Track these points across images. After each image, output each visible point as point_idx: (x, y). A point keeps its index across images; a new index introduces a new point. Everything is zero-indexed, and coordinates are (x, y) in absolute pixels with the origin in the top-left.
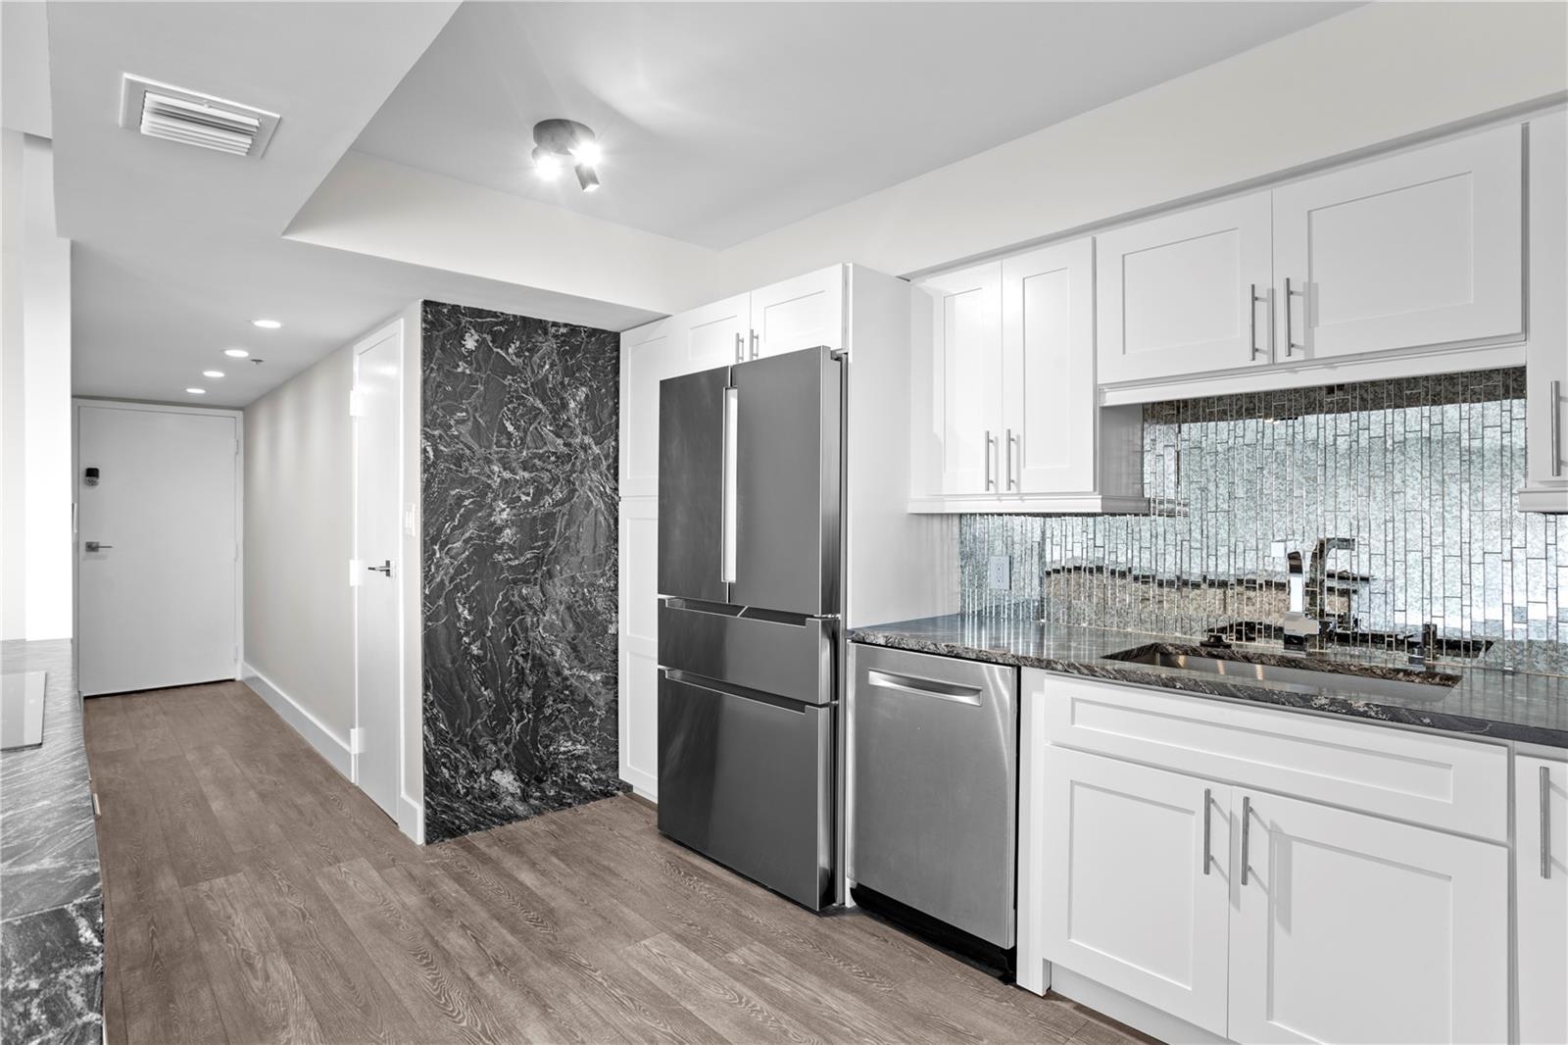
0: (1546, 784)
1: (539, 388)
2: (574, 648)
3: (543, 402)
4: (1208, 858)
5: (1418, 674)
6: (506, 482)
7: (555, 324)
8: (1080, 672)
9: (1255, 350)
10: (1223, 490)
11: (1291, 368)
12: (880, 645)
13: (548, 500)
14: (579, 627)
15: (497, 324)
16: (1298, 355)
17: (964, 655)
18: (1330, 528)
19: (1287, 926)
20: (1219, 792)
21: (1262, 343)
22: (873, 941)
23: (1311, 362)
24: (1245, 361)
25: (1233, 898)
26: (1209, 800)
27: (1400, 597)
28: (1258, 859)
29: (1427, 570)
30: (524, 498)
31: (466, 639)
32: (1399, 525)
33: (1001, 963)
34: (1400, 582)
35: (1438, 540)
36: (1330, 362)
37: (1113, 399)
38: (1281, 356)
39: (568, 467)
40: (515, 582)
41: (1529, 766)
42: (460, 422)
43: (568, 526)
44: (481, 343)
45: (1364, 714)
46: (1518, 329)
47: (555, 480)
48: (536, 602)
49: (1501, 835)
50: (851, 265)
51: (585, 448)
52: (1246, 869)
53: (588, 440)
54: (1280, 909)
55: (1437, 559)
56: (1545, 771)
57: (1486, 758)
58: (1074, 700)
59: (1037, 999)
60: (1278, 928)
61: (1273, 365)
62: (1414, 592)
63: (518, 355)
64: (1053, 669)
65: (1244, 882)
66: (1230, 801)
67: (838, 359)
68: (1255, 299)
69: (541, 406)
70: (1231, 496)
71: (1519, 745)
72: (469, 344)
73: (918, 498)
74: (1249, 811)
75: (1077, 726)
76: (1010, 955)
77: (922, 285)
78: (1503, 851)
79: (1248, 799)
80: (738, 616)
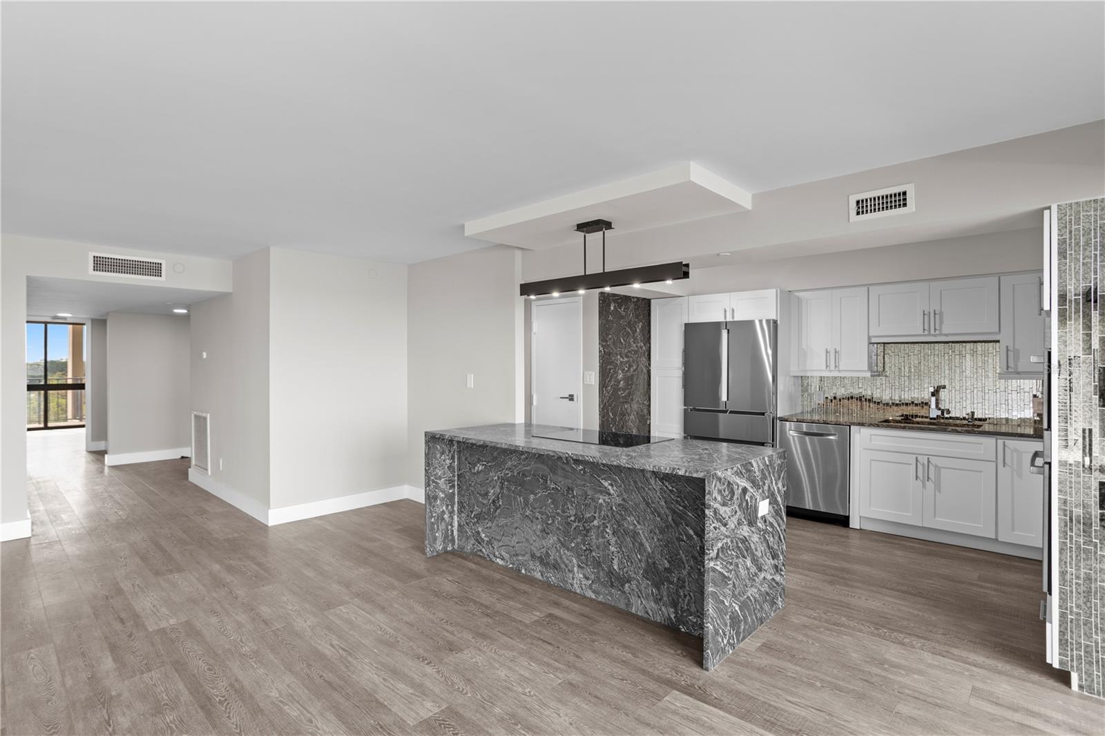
1: (629, 324)
2: (638, 429)
3: (631, 329)
4: (917, 477)
5: (971, 425)
6: (621, 362)
7: (633, 297)
8: (875, 427)
9: (924, 330)
10: (907, 369)
11: (935, 336)
13: (632, 369)
14: (640, 421)
15: (619, 299)
16: (937, 332)
17: (830, 423)
18: (943, 382)
19: (940, 492)
20: (920, 458)
21: (926, 328)
23: (941, 334)
24: (921, 332)
25: (924, 486)
26: (917, 460)
27: (964, 403)
28: (932, 476)
29: (972, 395)
30: (626, 369)
31: (611, 426)
32: (964, 381)
33: (844, 521)
34: (964, 399)
35: (975, 386)
36: (946, 335)
37: (874, 340)
38: (932, 332)
39: (637, 356)
40: (624, 403)
41: (1000, 442)
42: (610, 339)
43: (637, 380)
44: (615, 307)
45: (960, 433)
46: (998, 331)
47: (633, 361)
48: (629, 411)
49: (994, 460)
50: (779, 290)
51: (641, 347)
52: (928, 478)
53: (642, 344)
54: (938, 487)
55: (975, 392)
56: (1004, 442)
57: (990, 441)
58: (871, 435)
59: (858, 530)
60: (937, 493)
61: (929, 334)
62: (968, 402)
63: (624, 311)
64: (863, 426)
65: (928, 482)
66: (923, 459)
68: (924, 314)
69: (630, 331)
70: (910, 371)
71: (998, 437)
72: (612, 308)
73: (795, 370)
74: (929, 462)
75: (873, 443)
76: (848, 518)
77: (797, 294)
78: (994, 464)
79: (928, 458)
80: (727, 414)
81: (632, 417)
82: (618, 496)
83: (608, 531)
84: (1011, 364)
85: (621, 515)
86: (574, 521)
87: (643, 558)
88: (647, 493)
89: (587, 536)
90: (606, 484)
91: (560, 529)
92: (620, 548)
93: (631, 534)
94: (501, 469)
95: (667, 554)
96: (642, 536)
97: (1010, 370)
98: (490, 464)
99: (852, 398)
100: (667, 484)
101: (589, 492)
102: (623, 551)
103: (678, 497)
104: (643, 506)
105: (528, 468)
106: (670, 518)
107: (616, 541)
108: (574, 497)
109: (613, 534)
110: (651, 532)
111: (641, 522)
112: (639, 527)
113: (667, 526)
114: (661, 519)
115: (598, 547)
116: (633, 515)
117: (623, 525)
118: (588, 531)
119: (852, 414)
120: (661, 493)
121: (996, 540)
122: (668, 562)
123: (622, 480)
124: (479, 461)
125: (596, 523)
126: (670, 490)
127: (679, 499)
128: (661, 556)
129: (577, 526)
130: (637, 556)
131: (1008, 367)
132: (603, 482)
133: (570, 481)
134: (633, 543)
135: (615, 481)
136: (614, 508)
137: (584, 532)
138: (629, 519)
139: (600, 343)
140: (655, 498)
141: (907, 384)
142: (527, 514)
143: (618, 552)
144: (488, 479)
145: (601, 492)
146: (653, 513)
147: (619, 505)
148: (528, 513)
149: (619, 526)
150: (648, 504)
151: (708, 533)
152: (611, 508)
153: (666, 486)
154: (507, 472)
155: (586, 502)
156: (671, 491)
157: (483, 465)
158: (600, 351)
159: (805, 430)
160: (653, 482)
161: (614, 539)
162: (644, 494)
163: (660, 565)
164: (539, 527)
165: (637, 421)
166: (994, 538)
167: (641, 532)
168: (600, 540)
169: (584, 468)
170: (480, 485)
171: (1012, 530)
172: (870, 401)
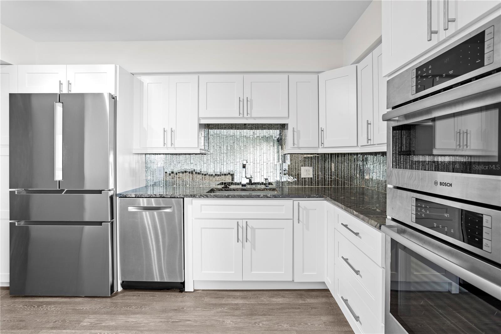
0: (299, 206)
4: (238, 239)
5: (268, 189)
8: (204, 197)
10: (225, 148)
11: (247, 119)
12: (133, 197)
16: (249, 116)
17: (166, 197)
19: (255, 250)
20: (240, 222)
21: (241, 112)
22: (135, 297)
23: (251, 118)
24: (238, 115)
25: (243, 246)
26: (238, 225)
27: (262, 172)
28: (249, 237)
29: (267, 166)
32: (262, 156)
33: (180, 287)
34: (262, 169)
35: (269, 160)
36: (255, 118)
37: (202, 122)
38: (245, 116)
41: (296, 203)
45: (270, 197)
46: (288, 116)
49: (292, 218)
50: (118, 66)
52: (246, 239)
54: (253, 246)
55: (269, 164)
56: (299, 203)
58: (201, 205)
59: (192, 293)
60: (253, 250)
61: (243, 117)
62: (265, 172)
64: (195, 197)
65: (246, 242)
66: (242, 223)
67: (114, 98)
68: (240, 101)
70: (227, 149)
71: (294, 199)
73: (137, 148)
74: (247, 225)
75: (202, 212)
76: (183, 284)
77: (139, 78)
78: (292, 221)
79: (247, 222)
80: (63, 194)
84: (296, 142)
97: (295, 146)
99: (186, 172)
119: (186, 185)
131: (294, 144)
141: (225, 159)
159: (142, 205)
166: (291, 280)
171: (303, 272)
172: (199, 173)
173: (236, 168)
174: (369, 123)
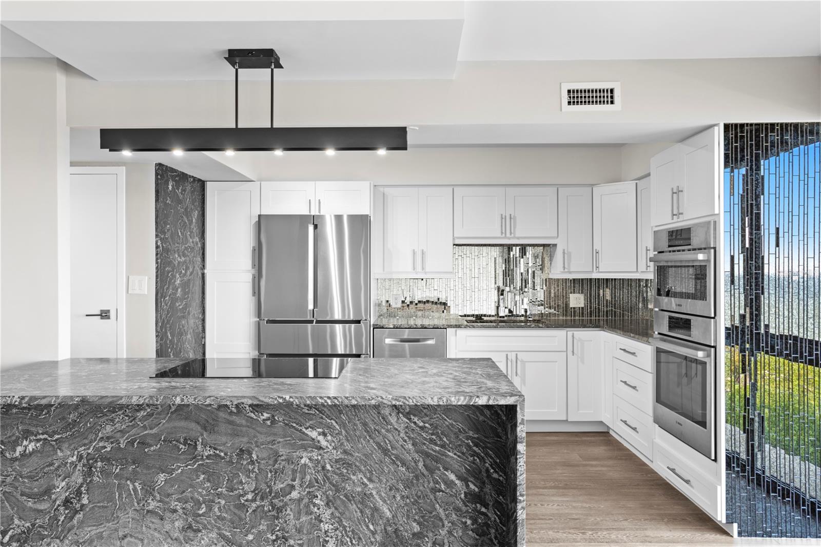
0: (573, 336)
1: (186, 211)
2: (195, 352)
3: (187, 218)
6: (179, 262)
7: (189, 176)
9: (502, 232)
11: (509, 238)
12: (391, 328)
13: (188, 272)
15: (176, 176)
16: (512, 235)
17: (428, 327)
20: (509, 354)
21: (504, 230)
23: (514, 238)
24: (499, 235)
26: (507, 358)
30: (183, 272)
36: (518, 238)
37: (457, 242)
38: (508, 235)
39: (192, 255)
40: (181, 318)
41: (570, 334)
42: (168, 230)
43: (192, 287)
44: (173, 186)
46: (556, 236)
47: (190, 261)
48: (186, 328)
49: (564, 350)
50: (373, 183)
51: (197, 243)
52: (516, 373)
53: (198, 240)
54: (523, 381)
56: (573, 333)
57: (563, 334)
58: (467, 336)
60: (523, 386)
61: (505, 237)
63: (181, 193)
64: (460, 328)
65: (516, 376)
66: (512, 356)
68: (502, 218)
69: (186, 221)
71: (568, 329)
72: (170, 187)
73: (379, 272)
74: (516, 358)
77: (382, 190)
78: (565, 353)
79: (516, 354)
80: (314, 324)
81: (189, 336)
82: (334, 449)
83: (317, 501)
84: (566, 266)
85: (341, 475)
86: (254, 500)
87: (379, 528)
88: (384, 437)
89: (277, 518)
90: (313, 434)
91: (223, 519)
92: (340, 522)
93: (358, 498)
94: (86, 441)
95: (416, 514)
96: (377, 497)
97: (566, 270)
98: (57, 437)
100: (416, 420)
101: (282, 451)
102: (344, 527)
103: (432, 434)
104: (378, 455)
105: (154, 431)
106: (421, 465)
107: (332, 514)
108: (252, 462)
109: (327, 504)
110: (390, 490)
111: (374, 478)
112: (371, 486)
113: (417, 477)
114: (408, 469)
115: (299, 531)
116: (360, 471)
117: (344, 489)
118: (279, 510)
120: (406, 433)
121: (567, 420)
122: (418, 524)
123: (343, 425)
124: (26, 434)
125: (295, 494)
126: (420, 427)
127: (434, 437)
128: (408, 518)
129: (258, 507)
130: (368, 527)
131: (564, 268)
132: (310, 432)
133: (245, 439)
134: (361, 512)
135: (329, 427)
136: (328, 467)
137: (274, 513)
138: (353, 477)
139: (157, 236)
140: (397, 441)
141: (476, 285)
142: (151, 508)
143: (336, 529)
144: (52, 464)
145: (305, 448)
146: (394, 462)
147: (337, 461)
148: (153, 505)
149: (337, 490)
150: (385, 452)
151: (521, 475)
152: (324, 468)
153: (415, 423)
154: (101, 444)
155: (276, 466)
156: (422, 428)
157: (38, 441)
158: (157, 247)
159: (405, 337)
160: (393, 420)
161: (329, 512)
162: (379, 439)
163: (406, 531)
164: (177, 524)
165: (194, 340)
166: (565, 419)
167: (374, 493)
168: (304, 518)
169: (273, 416)
170: (29, 477)
171: (578, 410)
172: (436, 303)
173: (490, 295)
174: (648, 249)
